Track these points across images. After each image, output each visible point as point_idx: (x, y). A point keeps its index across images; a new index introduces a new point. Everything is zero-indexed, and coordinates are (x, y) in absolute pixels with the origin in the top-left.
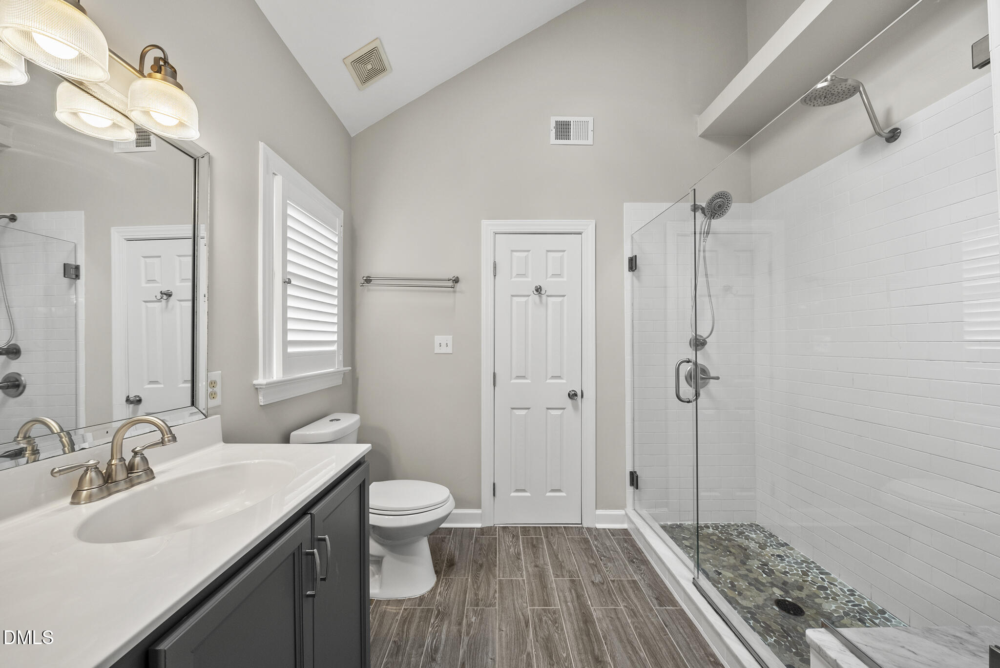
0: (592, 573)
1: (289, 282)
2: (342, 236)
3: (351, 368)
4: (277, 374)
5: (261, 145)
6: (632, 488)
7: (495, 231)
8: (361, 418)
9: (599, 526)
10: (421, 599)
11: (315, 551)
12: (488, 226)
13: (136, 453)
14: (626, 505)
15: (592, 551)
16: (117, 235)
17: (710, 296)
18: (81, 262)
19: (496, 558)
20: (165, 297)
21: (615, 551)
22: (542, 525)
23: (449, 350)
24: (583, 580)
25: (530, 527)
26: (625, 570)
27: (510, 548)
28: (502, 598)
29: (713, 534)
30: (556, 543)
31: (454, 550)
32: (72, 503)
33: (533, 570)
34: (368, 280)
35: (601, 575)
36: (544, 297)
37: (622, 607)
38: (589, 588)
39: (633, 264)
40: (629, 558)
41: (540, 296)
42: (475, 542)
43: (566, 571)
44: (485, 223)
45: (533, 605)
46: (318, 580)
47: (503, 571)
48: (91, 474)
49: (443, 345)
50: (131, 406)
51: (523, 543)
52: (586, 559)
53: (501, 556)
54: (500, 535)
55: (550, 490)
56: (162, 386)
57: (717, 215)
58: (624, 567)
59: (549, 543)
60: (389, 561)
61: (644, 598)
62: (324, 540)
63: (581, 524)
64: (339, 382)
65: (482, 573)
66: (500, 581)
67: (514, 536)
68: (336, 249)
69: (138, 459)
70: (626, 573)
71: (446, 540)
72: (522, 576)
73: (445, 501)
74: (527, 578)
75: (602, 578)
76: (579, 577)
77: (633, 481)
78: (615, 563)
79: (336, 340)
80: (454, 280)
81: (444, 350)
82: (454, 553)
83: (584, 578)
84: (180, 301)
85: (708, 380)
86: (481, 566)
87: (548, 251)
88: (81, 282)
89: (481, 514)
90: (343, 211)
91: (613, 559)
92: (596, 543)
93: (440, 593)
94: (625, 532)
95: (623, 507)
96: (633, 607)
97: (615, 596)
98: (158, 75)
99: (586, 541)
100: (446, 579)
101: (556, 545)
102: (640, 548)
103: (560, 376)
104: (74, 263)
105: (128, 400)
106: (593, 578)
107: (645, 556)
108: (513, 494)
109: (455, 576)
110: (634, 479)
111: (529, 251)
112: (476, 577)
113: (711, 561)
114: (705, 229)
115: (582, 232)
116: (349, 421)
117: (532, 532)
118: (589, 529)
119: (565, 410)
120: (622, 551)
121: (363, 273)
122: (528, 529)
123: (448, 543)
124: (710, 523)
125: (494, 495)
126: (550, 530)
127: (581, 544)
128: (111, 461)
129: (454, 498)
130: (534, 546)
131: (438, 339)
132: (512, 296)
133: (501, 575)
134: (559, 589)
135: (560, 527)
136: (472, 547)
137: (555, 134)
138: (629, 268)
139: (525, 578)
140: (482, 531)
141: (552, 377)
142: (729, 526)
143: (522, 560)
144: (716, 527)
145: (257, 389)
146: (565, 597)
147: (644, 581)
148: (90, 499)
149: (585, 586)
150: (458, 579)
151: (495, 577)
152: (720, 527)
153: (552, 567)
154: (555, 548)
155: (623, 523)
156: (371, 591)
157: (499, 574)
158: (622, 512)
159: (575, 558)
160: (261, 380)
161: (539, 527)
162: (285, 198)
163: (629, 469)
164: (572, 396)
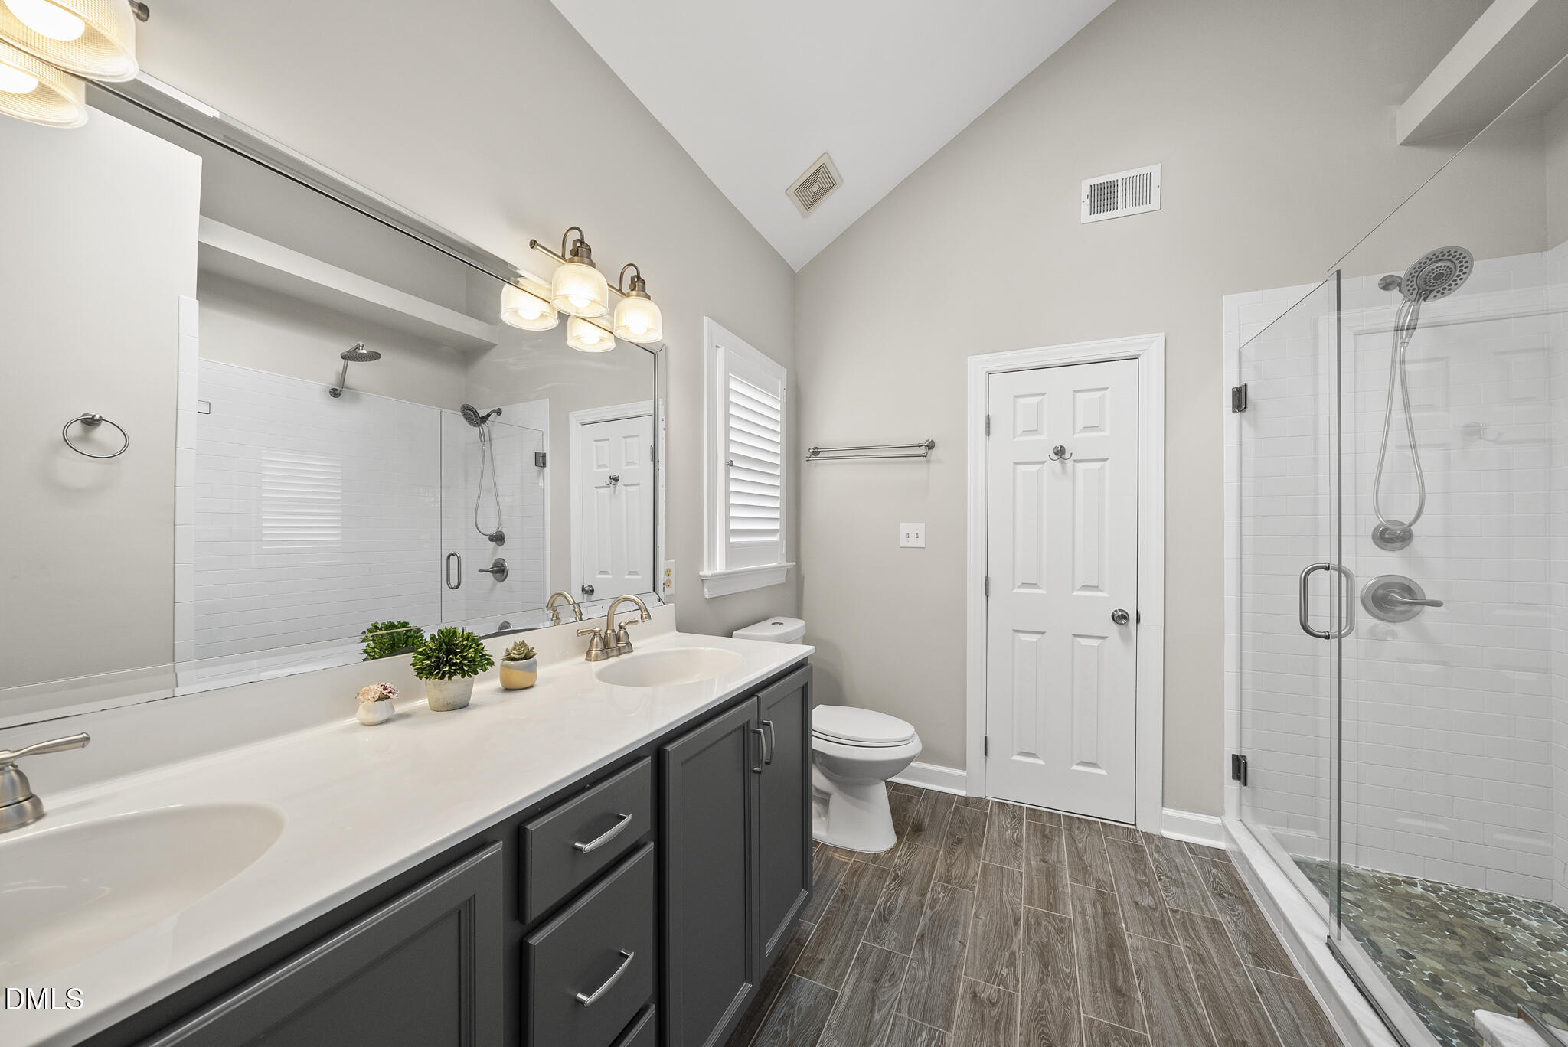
0: (1138, 892)
1: (732, 465)
2: (785, 401)
3: (794, 563)
4: (720, 567)
5: (706, 319)
6: (1237, 783)
7: (990, 369)
8: (806, 624)
9: (1167, 834)
10: (876, 857)
11: (761, 730)
12: (977, 365)
13: (621, 627)
14: (1223, 809)
15: (1146, 864)
16: (575, 419)
17: (1414, 447)
18: (547, 451)
19: (983, 837)
20: (613, 482)
21: (1191, 874)
22: (1064, 813)
23: (921, 543)
24: (1120, 896)
25: (1044, 811)
26: (1202, 904)
27: (1007, 830)
28: (984, 882)
29: (1422, 897)
30: (1084, 840)
31: (924, 814)
32: (586, 659)
33: (1037, 864)
34: (816, 452)
35: (1154, 899)
36: (1069, 463)
37: (1181, 946)
38: (1127, 908)
39: (1240, 399)
40: (1216, 889)
41: (1062, 463)
42: (954, 812)
43: (1093, 879)
44: (972, 360)
45: (1031, 903)
46: (764, 763)
47: (991, 854)
48: (597, 639)
49: (913, 536)
50: (586, 595)
51: (1028, 829)
52: (1132, 873)
53: (992, 835)
54: (993, 813)
55: (1079, 761)
56: (610, 576)
57: (1434, 293)
58: (1201, 899)
59: (1071, 838)
60: (837, 800)
61: (1228, 948)
62: (769, 725)
63: (1135, 824)
64: (782, 580)
65: (960, 849)
66: (985, 865)
67: (1014, 817)
68: (778, 418)
69: (622, 632)
70: (1204, 907)
71: (914, 801)
72: (1019, 867)
73: (906, 741)
74: (1026, 871)
75: (1156, 903)
76: (1113, 890)
77: (1239, 771)
78: (1185, 890)
79: (779, 528)
80: (927, 446)
81: (913, 542)
82: (924, 818)
83: (1122, 894)
84: (625, 485)
85: (1417, 608)
86: (960, 841)
87: (1076, 391)
88: (547, 469)
89: (966, 778)
90: (785, 370)
91: (1183, 883)
92: (1155, 855)
93: (899, 857)
94: (1220, 853)
95: (1219, 813)
96: (1203, 952)
97: (1173, 930)
98: (634, 292)
99: (1139, 849)
100: (909, 844)
101: (1083, 843)
102: (1243, 882)
103: (1097, 587)
104: (541, 451)
105: (583, 589)
106: (1138, 899)
107: (1250, 895)
108: (1016, 758)
109: (922, 844)
110: (1240, 768)
111: (1043, 394)
112: (950, 852)
113: (1398, 934)
114: (1405, 321)
115: (1140, 355)
116: (794, 625)
117: (1045, 818)
118: (1148, 836)
119: (1106, 641)
120: (1205, 878)
121: (809, 444)
122: (1039, 813)
123: (916, 805)
124: (1421, 878)
125: (986, 754)
126: (1076, 823)
127: (1128, 852)
128: (607, 631)
129: (921, 739)
130: (1045, 836)
131: (905, 527)
132: (1017, 463)
133: (988, 858)
134: (1075, 897)
135: (1095, 822)
136: (949, 816)
137: (1089, 207)
138: (1233, 405)
139: (1023, 870)
140: (966, 801)
141: (1083, 586)
142: (1470, 893)
143: (1022, 849)
144: (1435, 888)
145: (702, 580)
146: (1083, 907)
147: (1237, 926)
148: (597, 659)
149: (1121, 905)
150: (925, 848)
151: (978, 857)
152: (1445, 890)
153: (1069, 868)
154: (1080, 846)
155: (1216, 837)
156: (814, 832)
157: (985, 857)
158: (1217, 821)
159: (1112, 866)
160: (706, 572)
161: (1059, 815)
162: (729, 368)
163: (1231, 749)
164: (1120, 618)
